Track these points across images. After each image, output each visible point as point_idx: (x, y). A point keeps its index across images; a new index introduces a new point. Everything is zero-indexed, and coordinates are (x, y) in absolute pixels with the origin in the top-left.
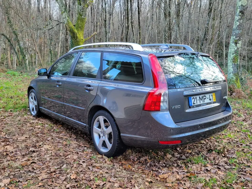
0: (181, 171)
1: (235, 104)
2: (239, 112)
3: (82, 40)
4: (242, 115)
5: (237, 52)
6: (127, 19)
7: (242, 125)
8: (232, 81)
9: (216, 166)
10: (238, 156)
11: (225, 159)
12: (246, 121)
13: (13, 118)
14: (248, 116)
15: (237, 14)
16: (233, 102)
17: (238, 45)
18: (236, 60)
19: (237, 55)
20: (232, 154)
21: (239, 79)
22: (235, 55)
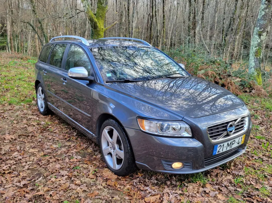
0: (174, 193)
1: (253, 102)
2: (257, 113)
3: (103, 29)
4: (259, 118)
5: (260, 45)
6: (151, 8)
7: (257, 129)
8: (253, 76)
9: (217, 187)
10: (246, 173)
11: (230, 177)
12: (263, 125)
13: (12, 112)
14: (266, 119)
15: (263, 2)
16: (251, 101)
17: (262, 37)
18: (259, 53)
19: (260, 49)
20: (240, 169)
21: (260, 75)
22: (258, 48)
